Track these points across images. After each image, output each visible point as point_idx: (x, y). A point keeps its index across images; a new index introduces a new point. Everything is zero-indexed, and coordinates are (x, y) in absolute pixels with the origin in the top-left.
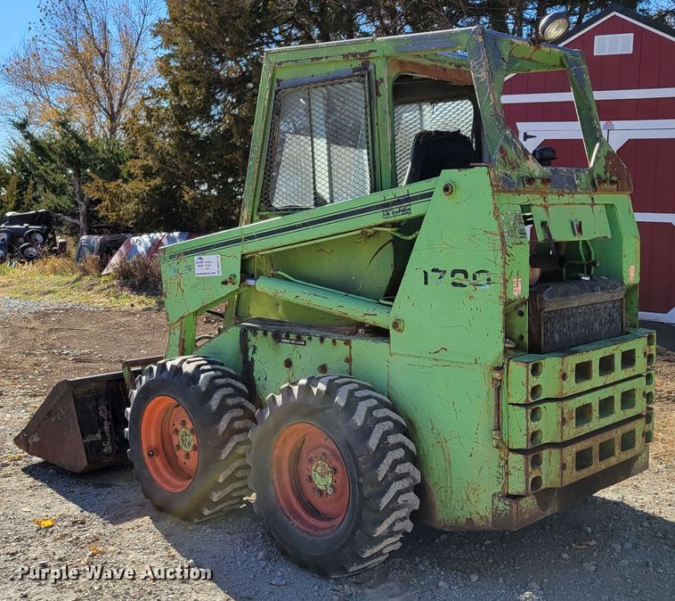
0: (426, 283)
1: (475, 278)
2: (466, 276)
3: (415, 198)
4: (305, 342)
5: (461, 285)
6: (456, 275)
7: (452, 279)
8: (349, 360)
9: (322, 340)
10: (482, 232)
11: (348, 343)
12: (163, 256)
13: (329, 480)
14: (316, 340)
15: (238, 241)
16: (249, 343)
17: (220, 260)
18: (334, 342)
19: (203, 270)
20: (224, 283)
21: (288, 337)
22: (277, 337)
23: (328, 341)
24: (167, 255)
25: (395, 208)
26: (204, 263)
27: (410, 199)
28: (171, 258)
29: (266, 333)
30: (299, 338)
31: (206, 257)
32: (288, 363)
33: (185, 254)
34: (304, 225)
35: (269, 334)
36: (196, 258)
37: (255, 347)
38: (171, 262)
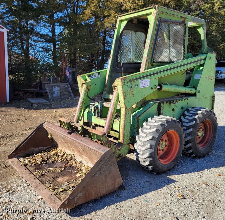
0: (204, 80)
1: (211, 78)
4: (178, 102)
7: (208, 79)
8: (187, 104)
10: (213, 68)
11: (188, 99)
12: (124, 82)
13: (202, 133)
14: (181, 100)
15: (157, 73)
16: (161, 107)
17: (150, 80)
18: (185, 100)
19: (143, 85)
20: (152, 88)
21: (173, 102)
22: (170, 103)
23: (183, 100)
24: (126, 81)
25: (198, 62)
26: (143, 83)
27: (201, 60)
28: (128, 82)
29: (167, 103)
30: (176, 101)
31: (144, 80)
32: (173, 110)
33: (135, 79)
34: (177, 67)
35: (168, 102)
36: (140, 81)
37: (163, 108)
38: (128, 84)
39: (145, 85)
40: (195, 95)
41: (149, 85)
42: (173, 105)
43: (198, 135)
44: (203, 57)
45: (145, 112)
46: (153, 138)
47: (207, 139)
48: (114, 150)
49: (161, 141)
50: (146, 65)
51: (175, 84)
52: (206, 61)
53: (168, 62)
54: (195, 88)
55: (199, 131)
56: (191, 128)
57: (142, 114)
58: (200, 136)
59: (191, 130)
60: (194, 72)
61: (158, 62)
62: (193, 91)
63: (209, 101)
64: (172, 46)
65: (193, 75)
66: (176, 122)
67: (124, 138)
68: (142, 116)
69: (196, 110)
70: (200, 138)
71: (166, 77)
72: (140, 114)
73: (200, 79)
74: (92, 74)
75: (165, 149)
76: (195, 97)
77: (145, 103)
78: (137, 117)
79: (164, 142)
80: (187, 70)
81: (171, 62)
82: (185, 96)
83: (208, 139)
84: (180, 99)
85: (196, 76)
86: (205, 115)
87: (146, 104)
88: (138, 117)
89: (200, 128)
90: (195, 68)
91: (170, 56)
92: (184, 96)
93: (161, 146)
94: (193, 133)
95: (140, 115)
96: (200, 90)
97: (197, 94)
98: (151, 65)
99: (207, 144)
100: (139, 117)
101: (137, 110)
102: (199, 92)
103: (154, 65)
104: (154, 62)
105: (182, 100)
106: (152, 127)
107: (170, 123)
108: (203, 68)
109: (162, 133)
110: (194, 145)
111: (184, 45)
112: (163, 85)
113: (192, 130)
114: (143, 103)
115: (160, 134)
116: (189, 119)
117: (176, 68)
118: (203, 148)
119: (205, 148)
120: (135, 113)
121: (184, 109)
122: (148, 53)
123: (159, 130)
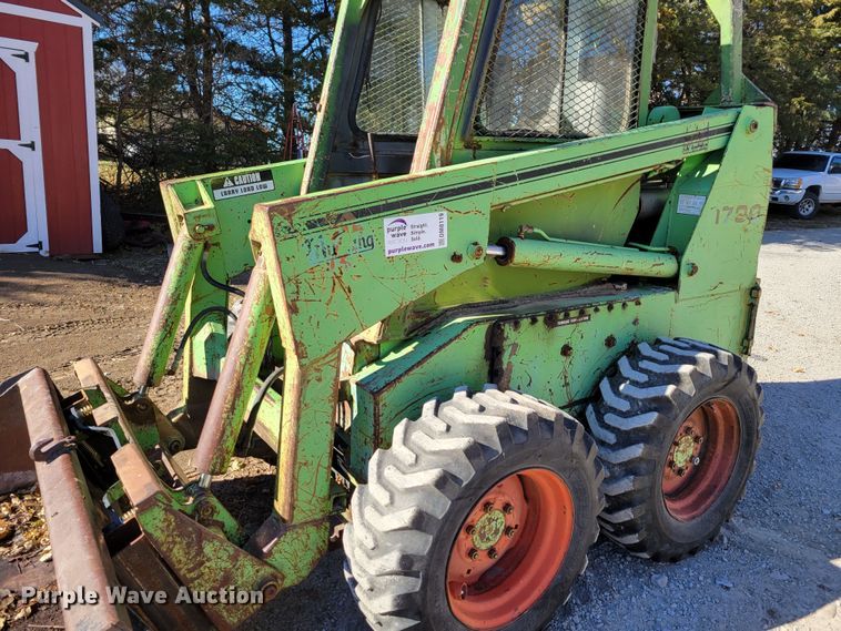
0: (717, 222)
1: (751, 213)
3: (713, 132)
4: (589, 316)
5: (742, 220)
6: (739, 211)
7: (736, 216)
8: (637, 322)
10: (762, 169)
11: (637, 302)
12: (286, 223)
13: (690, 451)
14: (603, 309)
15: (486, 185)
16: (506, 343)
17: (445, 220)
18: (624, 305)
19: (406, 242)
20: (456, 258)
21: (567, 316)
22: (551, 321)
23: (617, 306)
24: (298, 220)
25: (695, 143)
26: (408, 230)
27: (708, 133)
28: (311, 225)
29: (534, 321)
30: (582, 313)
31: (411, 219)
32: (566, 350)
33: (360, 213)
34: (594, 160)
35: (541, 319)
36: (387, 222)
37: (515, 346)
38: (313, 235)
39: (416, 243)
40: (672, 283)
41: (441, 242)
42: (564, 332)
43: (671, 464)
44: (721, 119)
45: (416, 370)
46: (420, 522)
47: (710, 475)
48: (228, 565)
49: (462, 535)
50: (435, 143)
51: (583, 236)
52: (732, 140)
53: (553, 136)
54: (677, 253)
55: (677, 444)
56: (636, 442)
57: (399, 378)
58: (680, 465)
59: (637, 451)
60: (676, 183)
61: (504, 135)
62: (666, 267)
63: (733, 308)
64: (576, 64)
65: (672, 197)
66: (558, 428)
67: (292, 496)
68: (399, 386)
69: (666, 357)
70: (680, 471)
71: (536, 203)
72: (391, 378)
73: (698, 217)
74: (232, 178)
75: (502, 544)
76: (672, 294)
77: (427, 323)
78: (372, 392)
79: (498, 514)
80: (647, 174)
81: (568, 135)
82: (629, 287)
83: (718, 476)
84: (603, 300)
85: (685, 203)
86: (709, 382)
87: (433, 323)
88: (376, 394)
89: (682, 430)
90: (684, 167)
91: (565, 107)
92: (625, 286)
93: (482, 536)
94: (644, 465)
95: (389, 385)
96: (697, 264)
97: (683, 278)
98: (467, 147)
99: (712, 498)
100: (380, 391)
101: (387, 354)
102: (691, 274)
103: (480, 147)
104: (482, 132)
105: (610, 308)
106: (424, 459)
107: (523, 438)
108: (718, 171)
109: (471, 492)
110: (650, 517)
111: (635, 59)
112: (517, 242)
113: (641, 450)
114: (419, 320)
115: (459, 499)
116: (634, 399)
117: (587, 162)
118: (694, 518)
119: (699, 519)
120: (374, 368)
121: (620, 345)
122: (447, 86)
123: (455, 478)
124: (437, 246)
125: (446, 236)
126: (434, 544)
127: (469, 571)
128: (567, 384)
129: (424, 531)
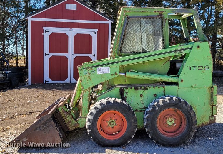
0: (190, 70)
1: (205, 67)
2: (202, 67)
3: (185, 49)
4: (148, 89)
5: (201, 69)
6: (199, 67)
7: (198, 68)
8: (164, 92)
9: (154, 87)
10: (207, 57)
11: (164, 87)
12: (80, 68)
13: (173, 122)
14: (152, 88)
15: (118, 62)
16: (124, 92)
17: (109, 68)
18: (159, 87)
19: (102, 72)
20: (112, 75)
21: (141, 88)
22: (136, 89)
23: (157, 87)
24: (82, 68)
25: (179, 52)
26: (102, 70)
29: (131, 88)
30: (146, 88)
32: (141, 95)
33: (93, 67)
34: (146, 57)
35: (133, 88)
36: (98, 68)
37: (127, 93)
38: (85, 70)
41: (109, 72)
44: (188, 46)
48: (70, 119)
50: (111, 55)
53: (140, 52)
55: (167, 119)
58: (169, 125)
61: (127, 53)
65: (183, 64)
76: (177, 86)
77: (111, 87)
79: (113, 121)
84: (152, 86)
86: (168, 103)
90: (185, 57)
93: (110, 124)
97: (180, 83)
98: (119, 55)
103: (122, 55)
114: (109, 87)
123: (97, 108)
124: (108, 73)
125: (109, 71)
126: (93, 118)
127: (109, 131)
128: (142, 103)
129: (92, 115)
